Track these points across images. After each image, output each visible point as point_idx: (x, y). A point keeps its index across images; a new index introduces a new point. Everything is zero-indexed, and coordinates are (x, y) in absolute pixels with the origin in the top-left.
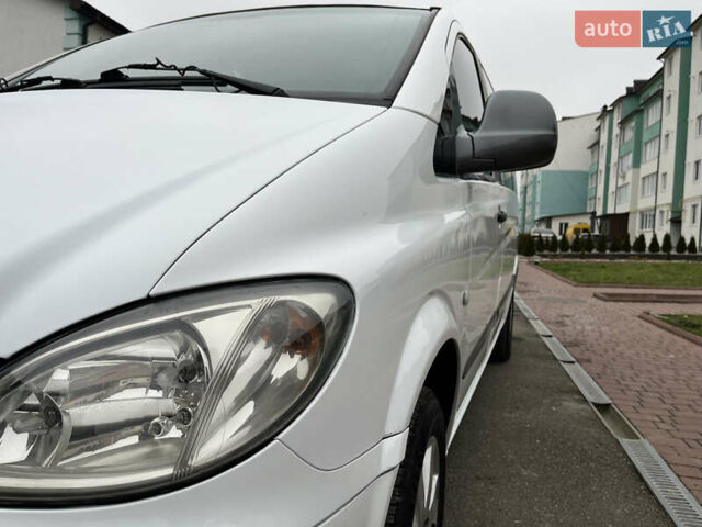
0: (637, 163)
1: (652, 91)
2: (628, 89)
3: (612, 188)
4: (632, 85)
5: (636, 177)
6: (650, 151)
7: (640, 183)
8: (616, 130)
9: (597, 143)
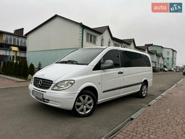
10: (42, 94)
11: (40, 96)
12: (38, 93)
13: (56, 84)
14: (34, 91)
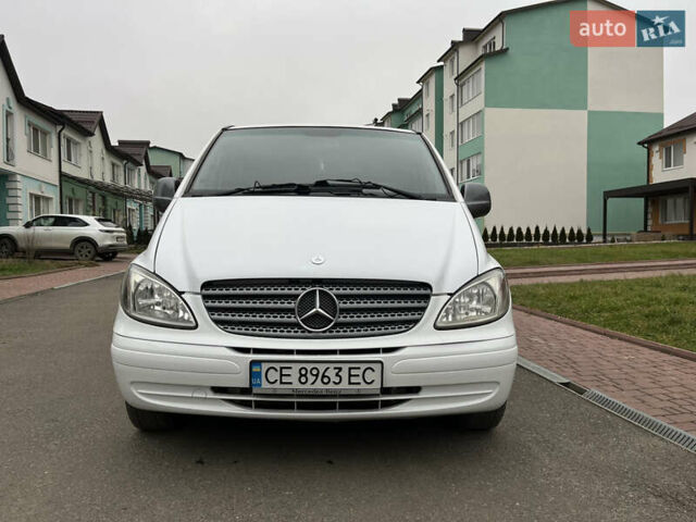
1: (414, 109)
2: (394, 106)
4: (396, 102)
10: (377, 367)
11: (350, 383)
12: (332, 366)
13: (451, 295)
14: (278, 366)
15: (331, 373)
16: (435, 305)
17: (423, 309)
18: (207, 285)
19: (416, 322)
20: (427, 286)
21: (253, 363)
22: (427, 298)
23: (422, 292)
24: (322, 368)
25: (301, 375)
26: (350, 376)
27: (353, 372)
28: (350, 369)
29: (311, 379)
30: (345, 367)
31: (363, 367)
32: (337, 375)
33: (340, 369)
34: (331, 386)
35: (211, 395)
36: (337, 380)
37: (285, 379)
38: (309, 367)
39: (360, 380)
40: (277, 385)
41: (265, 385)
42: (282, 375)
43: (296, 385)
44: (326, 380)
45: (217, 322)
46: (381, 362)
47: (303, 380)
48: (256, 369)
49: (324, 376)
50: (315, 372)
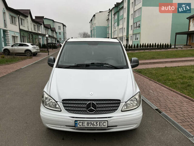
0: (118, 25)
1: (121, 6)
3: (113, 31)
4: (116, 4)
5: (118, 28)
6: (121, 22)
7: (119, 30)
8: (113, 16)
9: (109, 19)
11: (99, 126)
12: (95, 122)
13: (126, 102)
14: (82, 122)
15: (95, 123)
16: (122, 105)
17: (118, 106)
18: (63, 100)
19: (117, 110)
20: (119, 100)
21: (75, 121)
22: (120, 103)
23: (118, 102)
24: (92, 122)
25: (87, 124)
26: (100, 124)
27: (100, 123)
28: (100, 122)
29: (90, 125)
30: (98, 122)
31: (103, 122)
32: (96, 124)
33: (97, 123)
34: (95, 126)
35: (65, 127)
36: (96, 125)
37: (83, 125)
38: (89, 122)
39: (102, 125)
40: (82, 126)
41: (78, 126)
42: (83, 124)
43: (86, 126)
44: (93, 125)
45: (66, 110)
46: (107, 121)
47: (88, 125)
48: (76, 122)
49: (93, 124)
50: (91, 123)
